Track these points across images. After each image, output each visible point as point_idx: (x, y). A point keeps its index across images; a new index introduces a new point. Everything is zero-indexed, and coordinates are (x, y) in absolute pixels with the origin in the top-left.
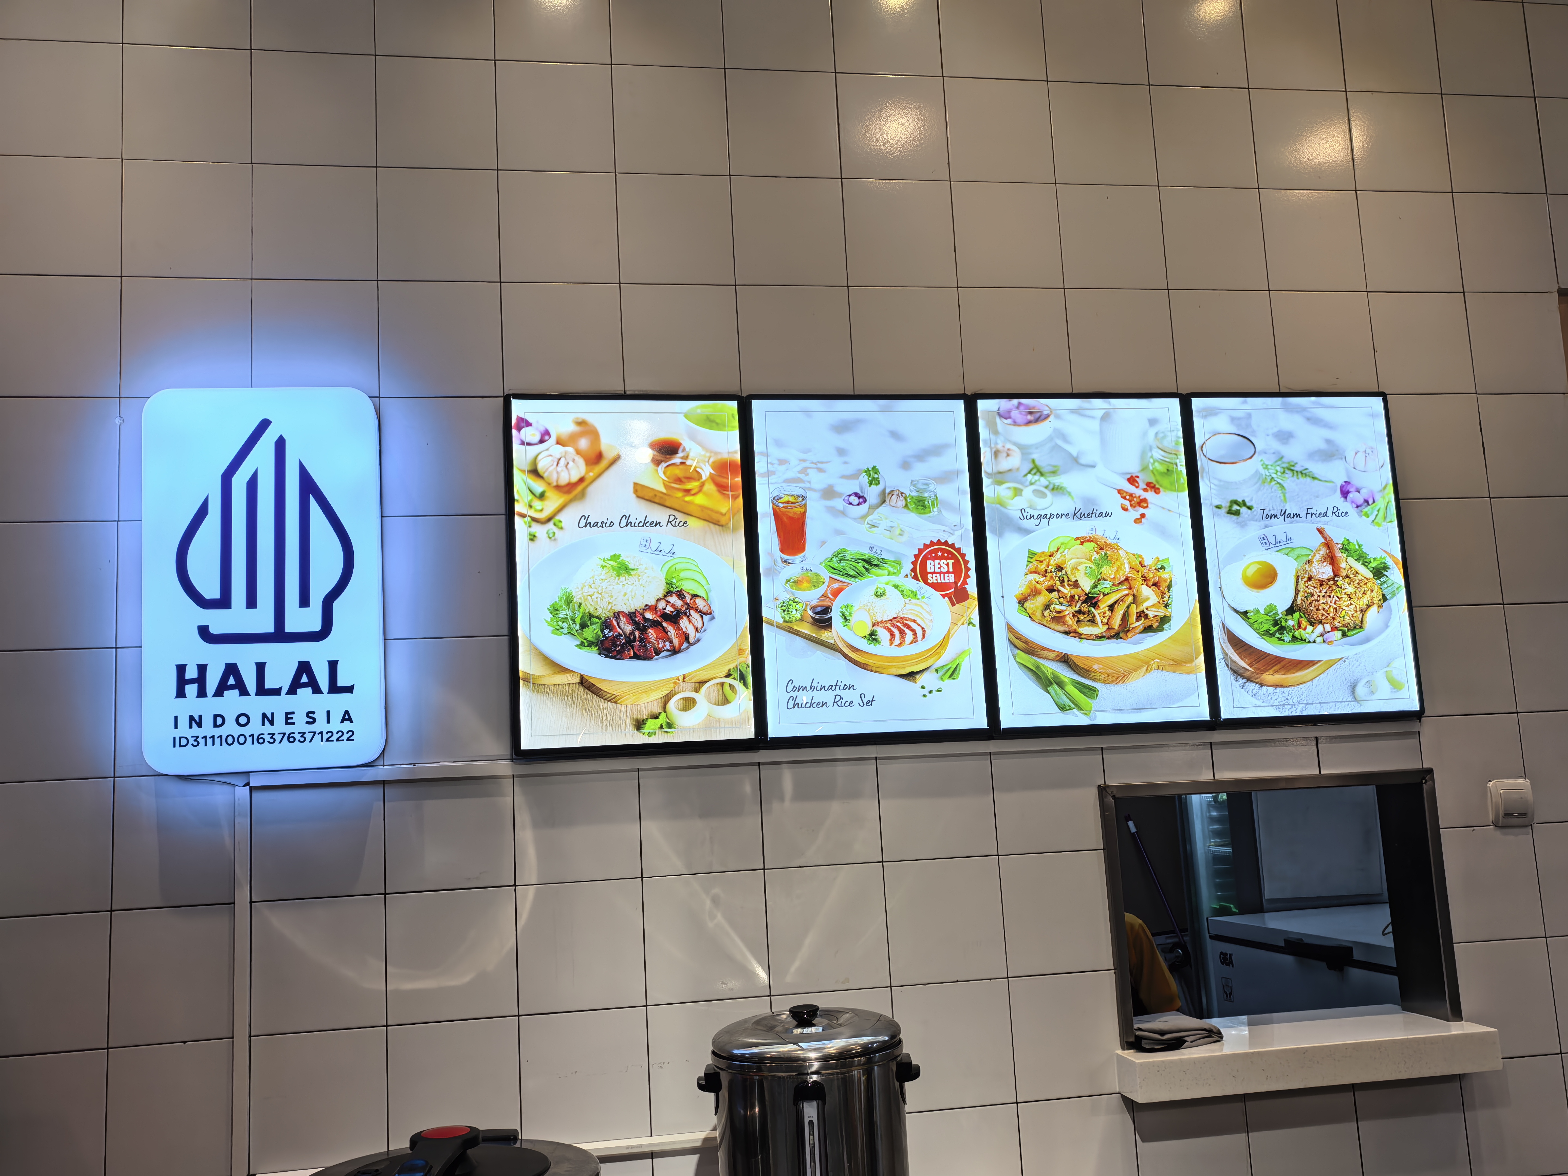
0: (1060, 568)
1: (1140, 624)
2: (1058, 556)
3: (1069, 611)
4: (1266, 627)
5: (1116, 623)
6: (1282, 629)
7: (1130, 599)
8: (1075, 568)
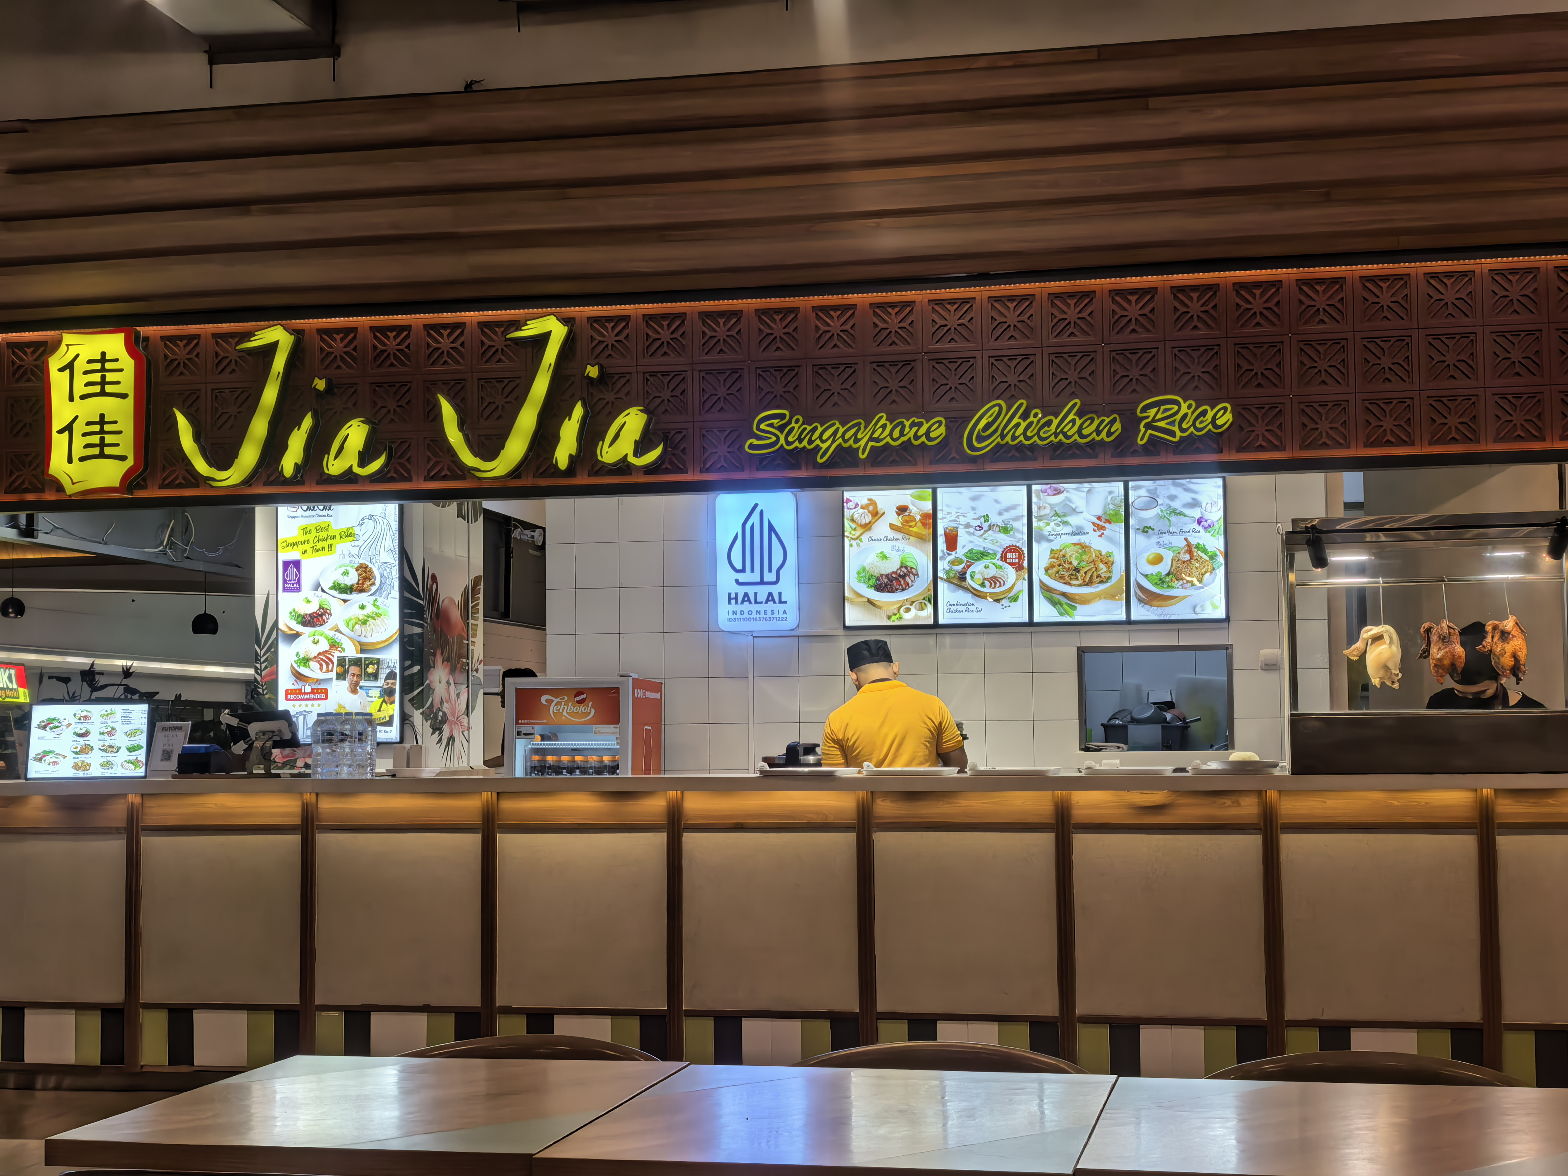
0: (1064, 556)
1: (1098, 580)
2: (1064, 551)
3: (1067, 574)
4: (1156, 581)
5: (1087, 579)
6: (1163, 582)
7: (1094, 569)
8: (1071, 556)
